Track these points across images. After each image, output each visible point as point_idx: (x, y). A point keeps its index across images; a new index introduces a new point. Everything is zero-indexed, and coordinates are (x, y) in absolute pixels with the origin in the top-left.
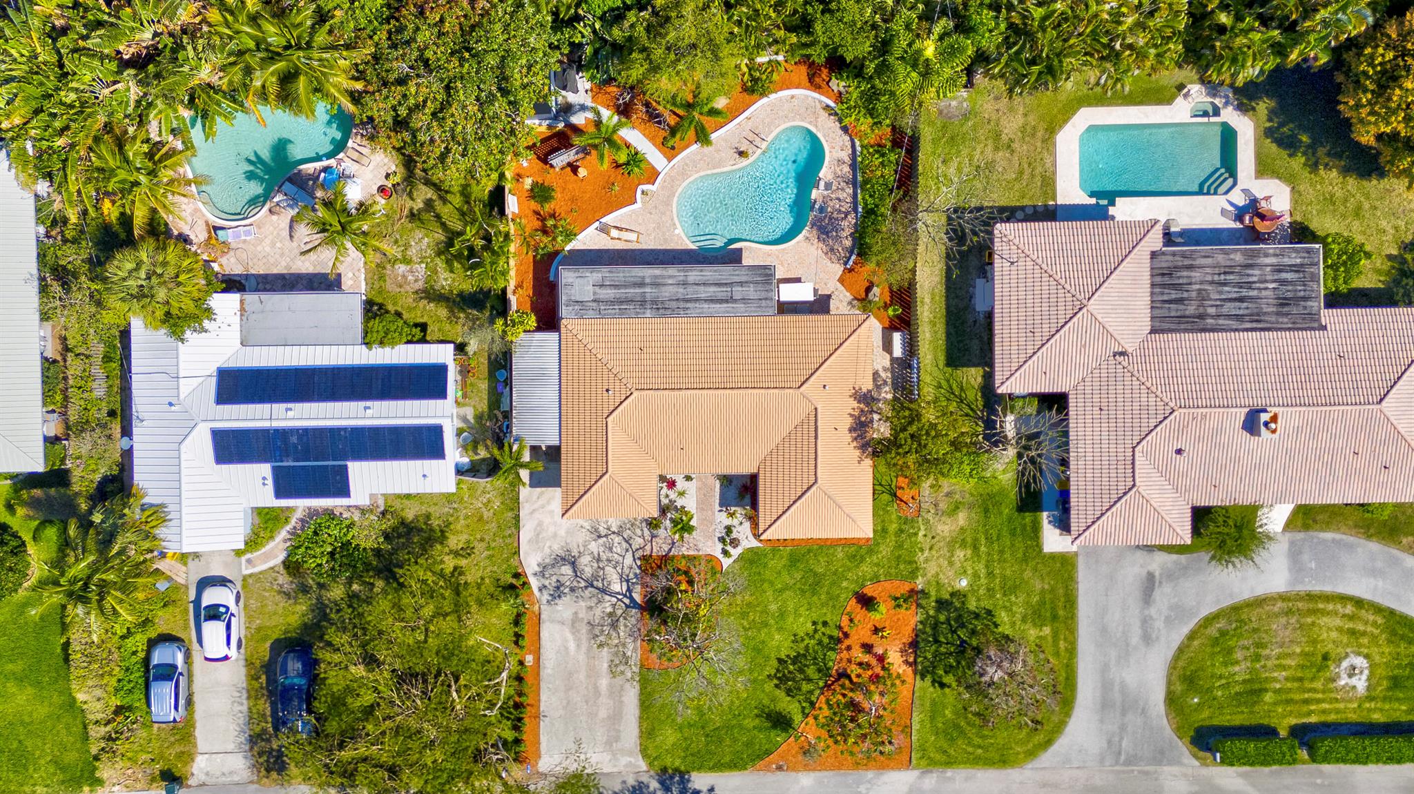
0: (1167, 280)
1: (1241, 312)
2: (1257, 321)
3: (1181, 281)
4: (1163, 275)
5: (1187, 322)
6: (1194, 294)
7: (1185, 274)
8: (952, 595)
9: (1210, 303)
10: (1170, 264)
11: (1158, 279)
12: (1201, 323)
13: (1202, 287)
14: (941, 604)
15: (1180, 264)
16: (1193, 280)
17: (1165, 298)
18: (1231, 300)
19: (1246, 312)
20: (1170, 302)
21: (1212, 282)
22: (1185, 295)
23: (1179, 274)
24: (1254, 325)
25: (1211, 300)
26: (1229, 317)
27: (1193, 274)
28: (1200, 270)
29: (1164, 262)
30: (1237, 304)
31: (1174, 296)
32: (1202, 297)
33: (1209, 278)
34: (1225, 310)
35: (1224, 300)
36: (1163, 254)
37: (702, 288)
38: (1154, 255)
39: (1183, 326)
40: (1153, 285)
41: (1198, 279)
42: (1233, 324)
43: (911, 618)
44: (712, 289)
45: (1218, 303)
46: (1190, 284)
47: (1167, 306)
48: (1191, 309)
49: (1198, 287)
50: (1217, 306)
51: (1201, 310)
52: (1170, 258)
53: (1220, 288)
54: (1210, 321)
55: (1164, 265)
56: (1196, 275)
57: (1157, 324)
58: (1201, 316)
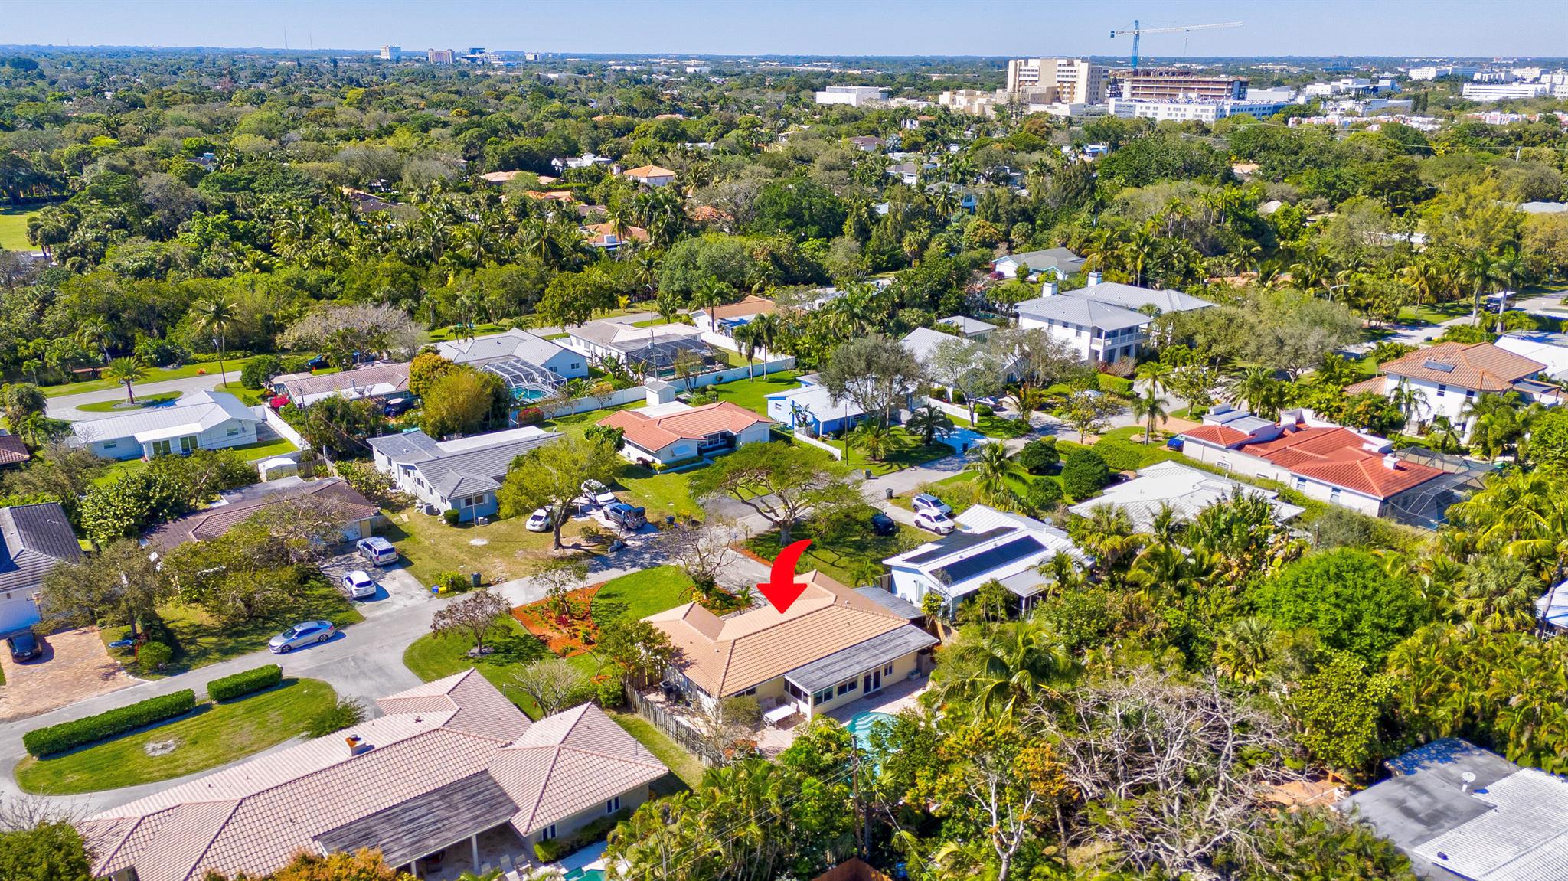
0: (494, 803)
1: (408, 814)
3: (478, 808)
4: (499, 804)
5: (457, 789)
6: (460, 806)
7: (479, 813)
8: (534, 663)
10: (495, 813)
11: (501, 799)
12: (442, 793)
13: (456, 813)
14: (539, 658)
15: (487, 816)
17: (486, 793)
18: (424, 816)
19: (404, 816)
20: (480, 793)
21: (448, 819)
22: (470, 802)
23: (486, 810)
24: (390, 813)
25: (443, 809)
26: (418, 807)
27: (471, 815)
28: (465, 820)
29: (503, 811)
30: (415, 817)
31: (479, 797)
32: (451, 808)
33: (452, 820)
34: (425, 809)
35: (430, 814)
36: (507, 816)
38: (517, 810)
39: (459, 785)
40: (505, 794)
41: (464, 815)
42: (409, 805)
43: (555, 648)
44: (838, 668)
45: (434, 810)
46: (467, 811)
47: (481, 790)
48: (458, 797)
49: (461, 811)
50: (435, 808)
51: (449, 800)
52: (497, 817)
53: (439, 818)
54: (433, 799)
55: (503, 808)
56: (467, 816)
57: (484, 777)
58: (446, 796)
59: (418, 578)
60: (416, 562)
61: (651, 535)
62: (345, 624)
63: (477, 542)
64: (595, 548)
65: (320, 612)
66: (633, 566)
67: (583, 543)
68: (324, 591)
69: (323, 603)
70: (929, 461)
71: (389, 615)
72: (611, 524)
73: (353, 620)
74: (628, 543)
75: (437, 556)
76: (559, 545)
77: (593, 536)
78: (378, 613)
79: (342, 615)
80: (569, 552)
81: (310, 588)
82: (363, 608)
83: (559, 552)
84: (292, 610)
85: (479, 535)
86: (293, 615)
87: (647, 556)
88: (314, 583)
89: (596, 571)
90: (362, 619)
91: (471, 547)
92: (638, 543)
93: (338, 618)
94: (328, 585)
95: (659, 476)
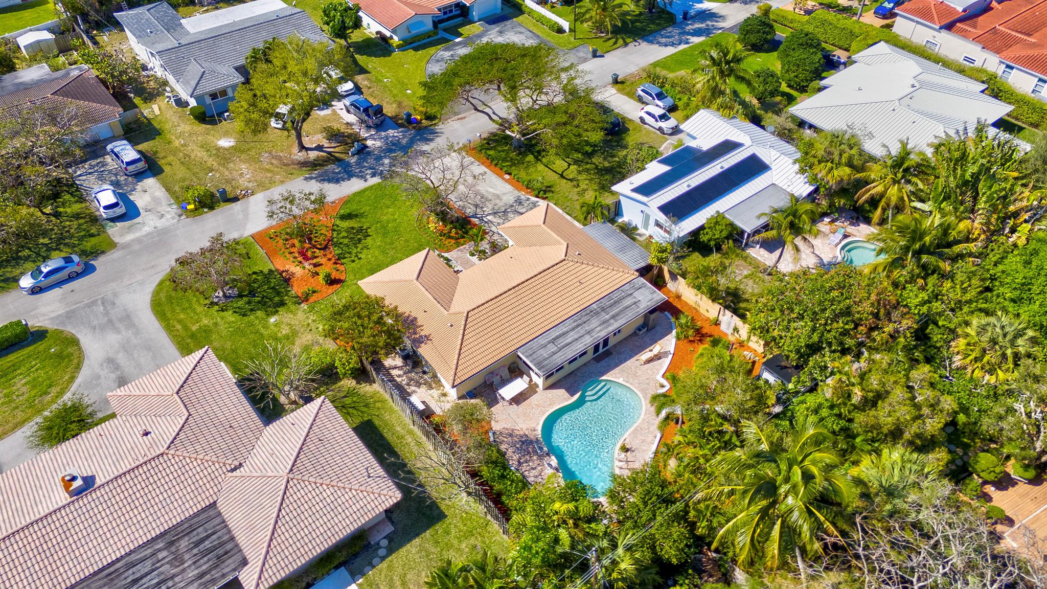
0: (220, 551)
1: (130, 571)
2: (110, 574)
3: (205, 559)
4: (226, 553)
5: (182, 531)
6: (186, 557)
7: (204, 567)
8: (277, 311)
9: (167, 560)
10: (223, 566)
11: (229, 546)
12: (168, 538)
13: (181, 568)
14: (282, 304)
15: (213, 572)
16: (193, 567)
17: (214, 537)
18: (147, 574)
19: (126, 574)
20: (208, 537)
21: (172, 578)
22: (195, 551)
23: (211, 563)
24: (112, 569)
25: (167, 563)
26: (142, 560)
27: (196, 572)
28: (190, 580)
29: (231, 563)
30: (138, 575)
31: (207, 542)
32: (178, 560)
33: (177, 579)
34: (148, 563)
35: (153, 570)
36: (234, 570)
37: (576, 337)
38: (244, 562)
39: (186, 525)
40: (232, 539)
41: (189, 571)
42: (134, 557)
43: (297, 289)
44: (569, 340)
45: (158, 565)
46: (194, 563)
47: (210, 532)
48: (184, 544)
49: (186, 565)
50: (158, 561)
51: (173, 549)
52: (225, 571)
53: (162, 577)
54: (161, 545)
55: (230, 561)
56: (192, 573)
57: (212, 513)
58: (171, 543)
59: (168, 190)
60: (167, 169)
61: (391, 132)
62: (96, 253)
63: (225, 143)
64: (337, 149)
65: (72, 237)
66: (373, 175)
67: (325, 143)
68: (77, 207)
69: (75, 224)
70: (652, 32)
71: (139, 240)
72: (352, 118)
73: (103, 248)
74: (369, 143)
75: (186, 162)
76: (302, 147)
77: (334, 136)
78: (129, 237)
79: (93, 241)
80: (313, 155)
81: (63, 204)
82: (115, 231)
83: (301, 156)
84: (45, 234)
85: (226, 134)
86: (46, 241)
87: (387, 161)
88: (67, 197)
89: (337, 181)
90: (113, 245)
91: (219, 149)
92: (378, 144)
93: (88, 244)
94: (82, 199)
95: (397, 54)
